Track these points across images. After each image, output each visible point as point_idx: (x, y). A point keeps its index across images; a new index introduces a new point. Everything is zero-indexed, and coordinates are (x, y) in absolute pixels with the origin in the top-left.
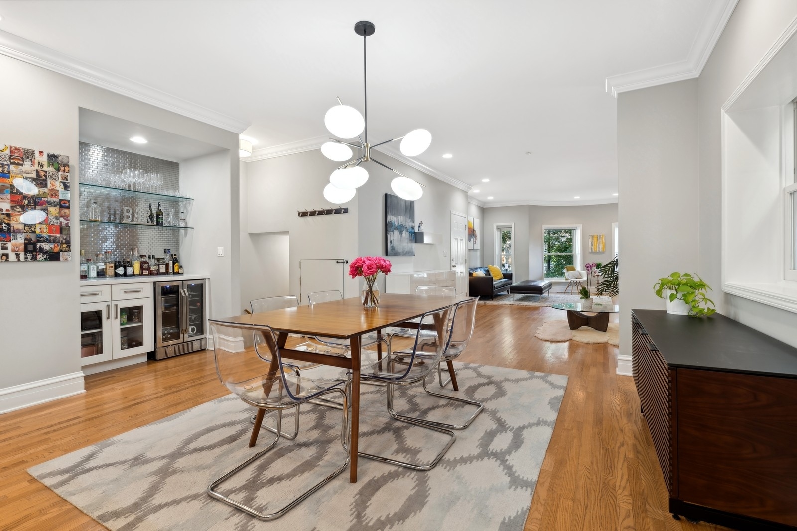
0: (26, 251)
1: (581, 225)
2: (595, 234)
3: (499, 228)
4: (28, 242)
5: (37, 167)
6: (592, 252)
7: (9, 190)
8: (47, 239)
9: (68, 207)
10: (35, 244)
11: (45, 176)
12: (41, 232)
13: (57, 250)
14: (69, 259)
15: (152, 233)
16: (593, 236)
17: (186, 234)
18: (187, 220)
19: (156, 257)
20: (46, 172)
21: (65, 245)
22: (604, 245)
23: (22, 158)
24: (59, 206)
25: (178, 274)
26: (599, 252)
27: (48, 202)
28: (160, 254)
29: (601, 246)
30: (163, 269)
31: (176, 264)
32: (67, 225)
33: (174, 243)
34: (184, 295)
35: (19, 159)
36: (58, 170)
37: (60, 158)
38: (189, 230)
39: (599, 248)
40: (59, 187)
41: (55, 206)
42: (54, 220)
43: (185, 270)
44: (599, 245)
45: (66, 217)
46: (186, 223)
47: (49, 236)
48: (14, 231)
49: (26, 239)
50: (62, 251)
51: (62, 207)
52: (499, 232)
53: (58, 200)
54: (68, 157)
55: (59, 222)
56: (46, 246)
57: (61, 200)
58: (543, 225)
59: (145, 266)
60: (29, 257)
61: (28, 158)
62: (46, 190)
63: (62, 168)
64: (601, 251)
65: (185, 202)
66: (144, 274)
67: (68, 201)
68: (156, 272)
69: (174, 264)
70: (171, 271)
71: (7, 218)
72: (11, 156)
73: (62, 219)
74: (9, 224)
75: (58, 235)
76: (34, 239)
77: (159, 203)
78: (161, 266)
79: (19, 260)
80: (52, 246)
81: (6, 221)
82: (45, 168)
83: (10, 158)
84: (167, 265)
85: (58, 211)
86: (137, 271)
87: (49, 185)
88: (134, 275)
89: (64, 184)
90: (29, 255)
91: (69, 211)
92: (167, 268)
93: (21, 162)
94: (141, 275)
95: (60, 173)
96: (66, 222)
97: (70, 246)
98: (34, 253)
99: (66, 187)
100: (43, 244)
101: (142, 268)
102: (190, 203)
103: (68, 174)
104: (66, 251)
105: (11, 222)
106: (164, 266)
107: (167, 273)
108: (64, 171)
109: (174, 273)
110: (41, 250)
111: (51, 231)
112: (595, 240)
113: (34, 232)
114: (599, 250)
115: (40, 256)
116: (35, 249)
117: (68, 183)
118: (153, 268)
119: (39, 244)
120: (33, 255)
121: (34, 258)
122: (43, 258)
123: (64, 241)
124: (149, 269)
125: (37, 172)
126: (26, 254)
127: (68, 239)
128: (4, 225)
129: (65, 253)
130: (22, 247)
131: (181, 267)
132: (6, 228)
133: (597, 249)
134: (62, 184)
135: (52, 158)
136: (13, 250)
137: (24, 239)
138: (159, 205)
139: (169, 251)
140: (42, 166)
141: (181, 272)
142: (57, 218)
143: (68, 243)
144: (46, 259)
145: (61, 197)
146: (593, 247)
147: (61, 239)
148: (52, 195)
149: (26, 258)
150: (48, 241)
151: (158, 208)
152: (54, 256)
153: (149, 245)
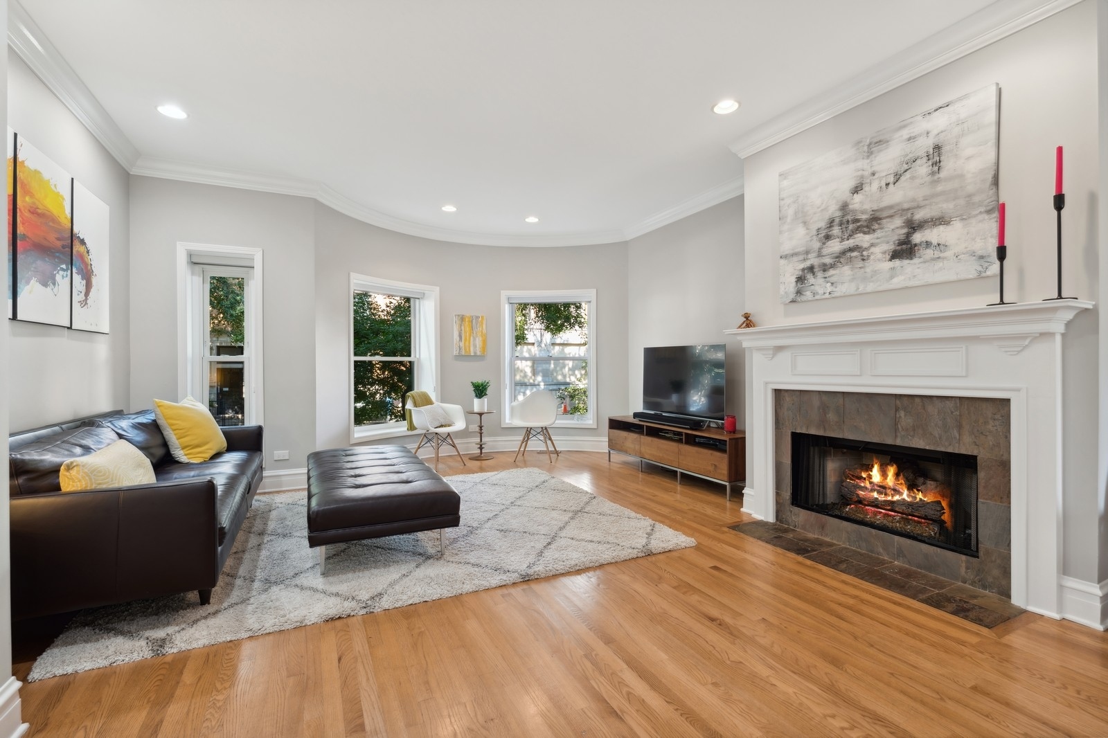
1: (437, 289)
2: (467, 314)
3: (195, 262)
6: (459, 357)
16: (462, 318)
22: (484, 342)
26: (476, 357)
29: (479, 342)
39: (475, 346)
44: (475, 339)
52: (198, 280)
58: (353, 275)
64: (478, 353)
112: (468, 329)
114: (475, 353)
133: (472, 349)
146: (462, 344)
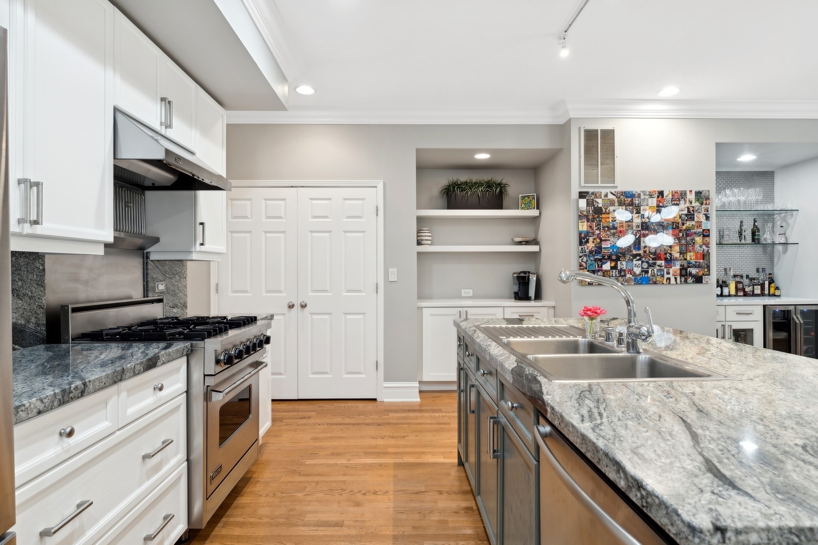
0: (681, 275)
4: (683, 268)
5: (688, 204)
7: (671, 226)
8: (694, 265)
9: (708, 236)
10: (686, 269)
11: (693, 211)
12: (690, 259)
13: (701, 274)
14: (709, 282)
15: (746, 251)
17: (785, 251)
18: (788, 234)
19: (750, 277)
20: (693, 207)
21: (706, 270)
23: (679, 199)
24: (702, 236)
25: (774, 295)
27: (695, 233)
28: (753, 274)
30: (758, 290)
31: (772, 285)
32: (708, 251)
33: (767, 262)
34: (798, 322)
35: (676, 200)
36: (702, 204)
37: (703, 193)
38: (790, 247)
40: (703, 219)
41: (700, 236)
42: (699, 248)
43: (783, 291)
45: (707, 245)
46: (786, 239)
47: (696, 262)
48: (674, 260)
49: (681, 265)
50: (704, 275)
51: (704, 236)
53: (701, 230)
54: (709, 191)
55: (702, 250)
56: (694, 271)
57: (704, 230)
59: (740, 286)
60: (682, 280)
61: (682, 198)
62: (693, 223)
63: (705, 202)
65: (784, 214)
66: (739, 294)
67: (709, 230)
68: (751, 293)
69: (770, 284)
70: (766, 292)
71: (669, 249)
72: (672, 199)
73: (704, 247)
74: (670, 254)
75: (702, 261)
76: (686, 266)
77: (754, 219)
78: (755, 287)
79: (677, 283)
80: (697, 271)
81: (669, 252)
82: (694, 204)
83: (672, 201)
84: (763, 286)
85: (701, 239)
86: (733, 292)
87: (696, 218)
88: (729, 295)
89: (705, 215)
90: (683, 279)
91: (709, 239)
92: (763, 289)
93: (678, 203)
94: (736, 295)
95: (703, 206)
96: (707, 249)
97: (709, 270)
98: (686, 277)
99: (707, 218)
100: (691, 269)
101: (737, 289)
102: (792, 215)
103: (709, 206)
104: (707, 275)
105: (672, 252)
106: (759, 287)
107: (762, 294)
108: (706, 204)
109: (769, 295)
110: (690, 274)
111: (696, 258)
113: (686, 259)
115: (690, 280)
116: (686, 275)
117: (709, 214)
118: (748, 289)
119: (689, 269)
120: (685, 279)
121: (686, 282)
122: (691, 281)
123: (706, 266)
124: (743, 290)
125: (688, 208)
126: (681, 278)
127: (708, 264)
128: (668, 255)
129: (706, 276)
130: (679, 272)
131: (777, 288)
132: (669, 257)
134: (704, 215)
135: (698, 194)
136: (673, 275)
137: (679, 266)
138: (755, 221)
139: (764, 270)
140: (691, 203)
141: (777, 293)
142: (701, 247)
143: (708, 267)
144: (693, 282)
145: (703, 228)
147: (704, 264)
148: (698, 227)
149: (681, 281)
150: (695, 266)
151: (754, 224)
152: (698, 280)
153: (742, 264)
